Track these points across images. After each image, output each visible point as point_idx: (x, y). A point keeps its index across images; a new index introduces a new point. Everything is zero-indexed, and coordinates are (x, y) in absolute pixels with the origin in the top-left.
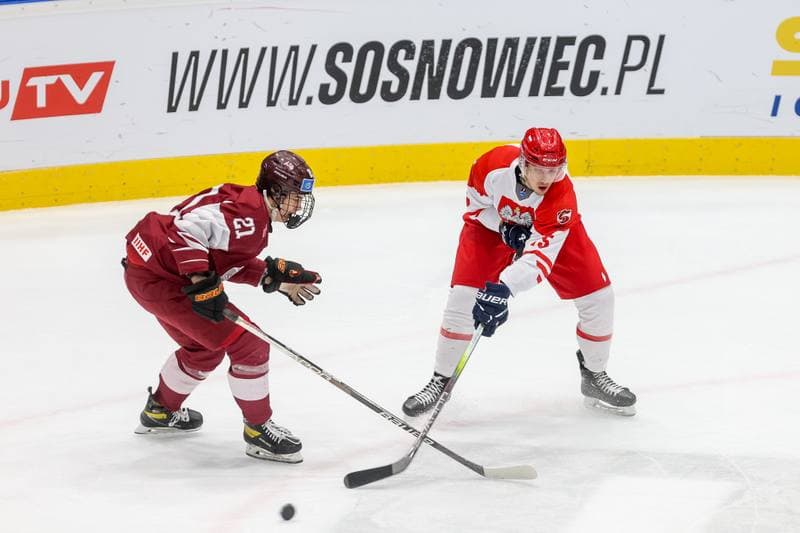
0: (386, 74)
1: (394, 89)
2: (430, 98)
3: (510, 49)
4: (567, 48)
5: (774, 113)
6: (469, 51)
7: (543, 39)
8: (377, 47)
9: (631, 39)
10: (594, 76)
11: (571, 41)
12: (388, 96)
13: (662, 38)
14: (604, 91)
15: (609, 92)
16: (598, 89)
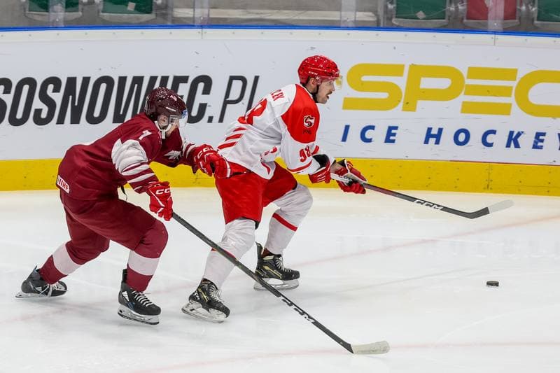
0: (37, 103)
1: (44, 115)
2: (72, 123)
3: (136, 85)
4: (181, 85)
5: (344, 139)
6: (103, 87)
7: (162, 77)
8: (31, 82)
9: (232, 78)
10: (203, 107)
11: (185, 79)
12: (39, 121)
13: (257, 78)
14: (210, 120)
15: (214, 120)
16: (206, 118)
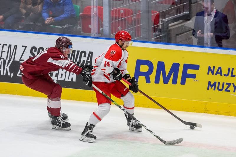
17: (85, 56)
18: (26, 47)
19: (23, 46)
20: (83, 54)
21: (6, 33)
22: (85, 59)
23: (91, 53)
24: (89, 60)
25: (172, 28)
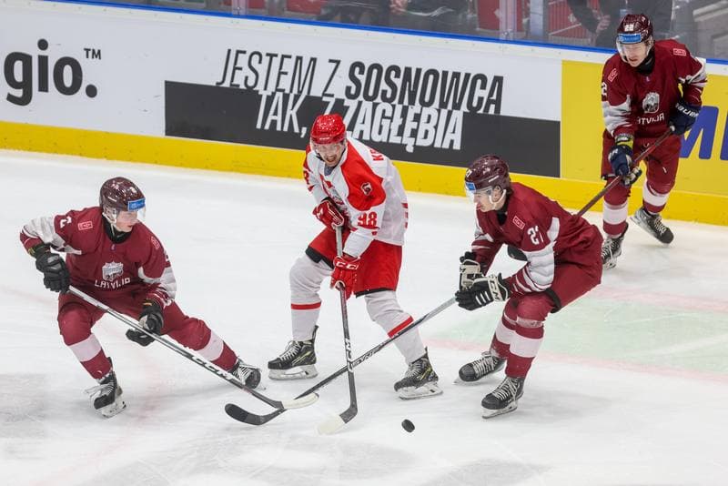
17: (483, 87)
18: (338, 62)
19: (331, 61)
20: (479, 82)
21: (289, 28)
22: (485, 94)
23: (498, 80)
24: (494, 97)
25: (701, 19)
